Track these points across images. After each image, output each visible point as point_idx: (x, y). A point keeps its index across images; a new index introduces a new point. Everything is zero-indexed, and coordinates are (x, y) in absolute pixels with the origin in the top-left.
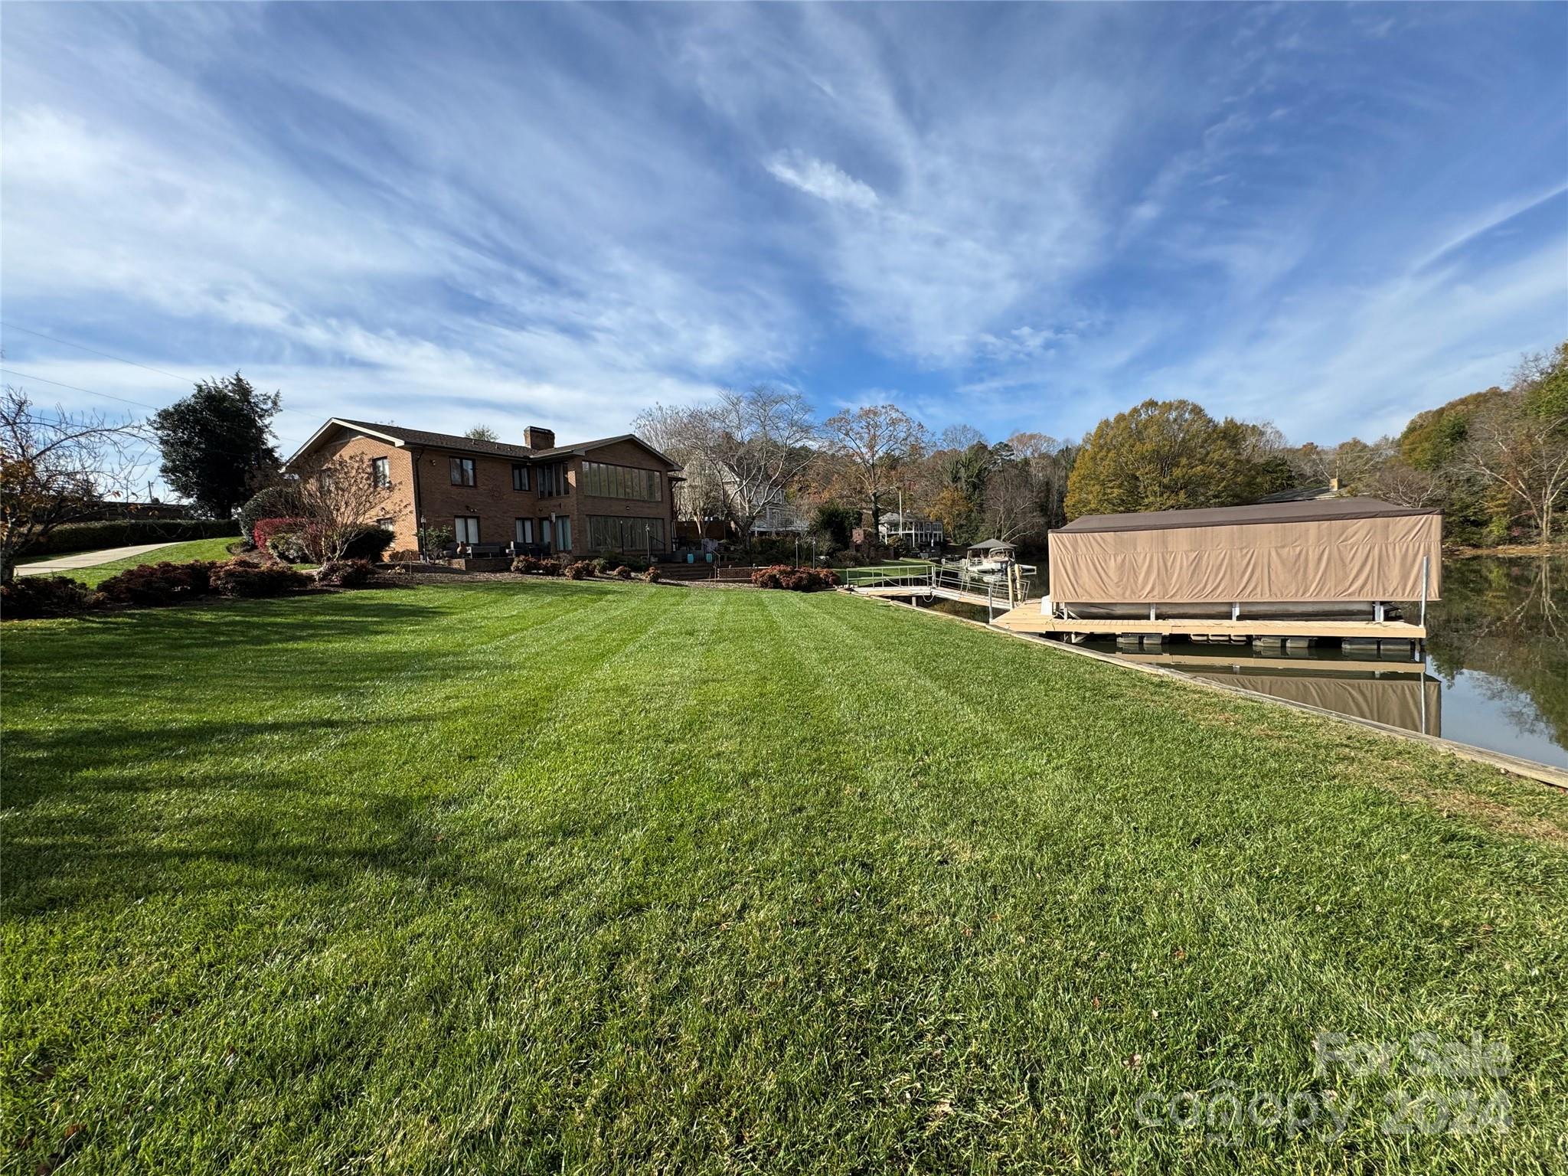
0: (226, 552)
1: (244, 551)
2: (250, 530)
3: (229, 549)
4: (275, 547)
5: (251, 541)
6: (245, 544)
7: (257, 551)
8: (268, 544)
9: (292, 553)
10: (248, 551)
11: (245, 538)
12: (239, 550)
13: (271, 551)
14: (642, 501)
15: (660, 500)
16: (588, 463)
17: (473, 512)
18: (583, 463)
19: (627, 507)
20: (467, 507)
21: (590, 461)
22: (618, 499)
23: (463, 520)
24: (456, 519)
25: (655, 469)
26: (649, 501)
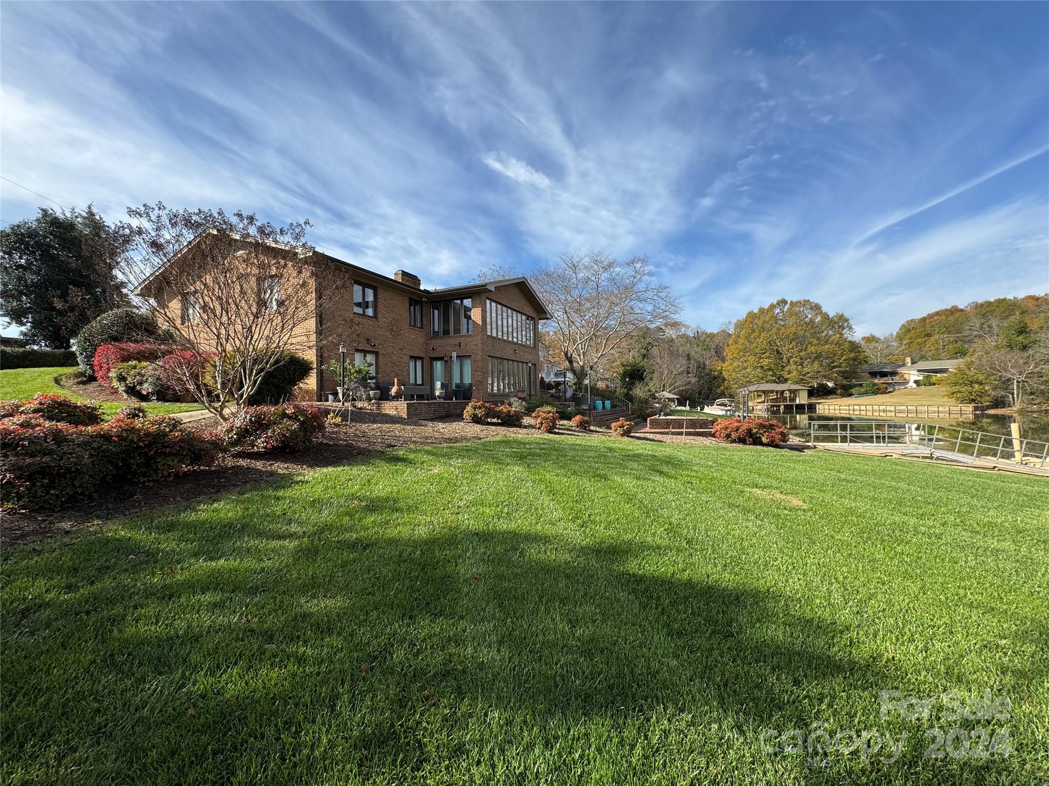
0: (53, 383)
1: (79, 383)
2: (89, 358)
3: (57, 381)
4: (122, 379)
5: (89, 372)
6: (82, 374)
7: (94, 384)
8: (113, 374)
9: (146, 388)
10: (84, 383)
11: (82, 367)
12: (72, 381)
13: (115, 384)
14: (523, 346)
15: (533, 346)
16: (490, 302)
17: (373, 346)
18: (487, 301)
19: (515, 351)
20: (368, 340)
21: (492, 300)
22: (509, 342)
23: (362, 355)
24: (356, 353)
25: (532, 315)
26: (527, 347)
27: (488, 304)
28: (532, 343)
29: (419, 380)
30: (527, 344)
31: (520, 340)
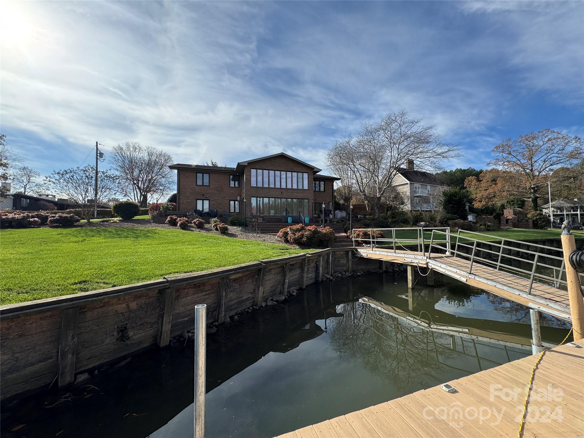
14: (292, 189)
15: (307, 189)
16: (255, 170)
17: (206, 197)
18: (252, 170)
19: (281, 193)
20: (203, 195)
21: (257, 169)
22: (275, 188)
23: (201, 201)
24: (198, 201)
25: (304, 171)
26: (297, 189)
27: (253, 171)
28: (306, 187)
29: (237, 210)
30: (299, 188)
31: (289, 186)
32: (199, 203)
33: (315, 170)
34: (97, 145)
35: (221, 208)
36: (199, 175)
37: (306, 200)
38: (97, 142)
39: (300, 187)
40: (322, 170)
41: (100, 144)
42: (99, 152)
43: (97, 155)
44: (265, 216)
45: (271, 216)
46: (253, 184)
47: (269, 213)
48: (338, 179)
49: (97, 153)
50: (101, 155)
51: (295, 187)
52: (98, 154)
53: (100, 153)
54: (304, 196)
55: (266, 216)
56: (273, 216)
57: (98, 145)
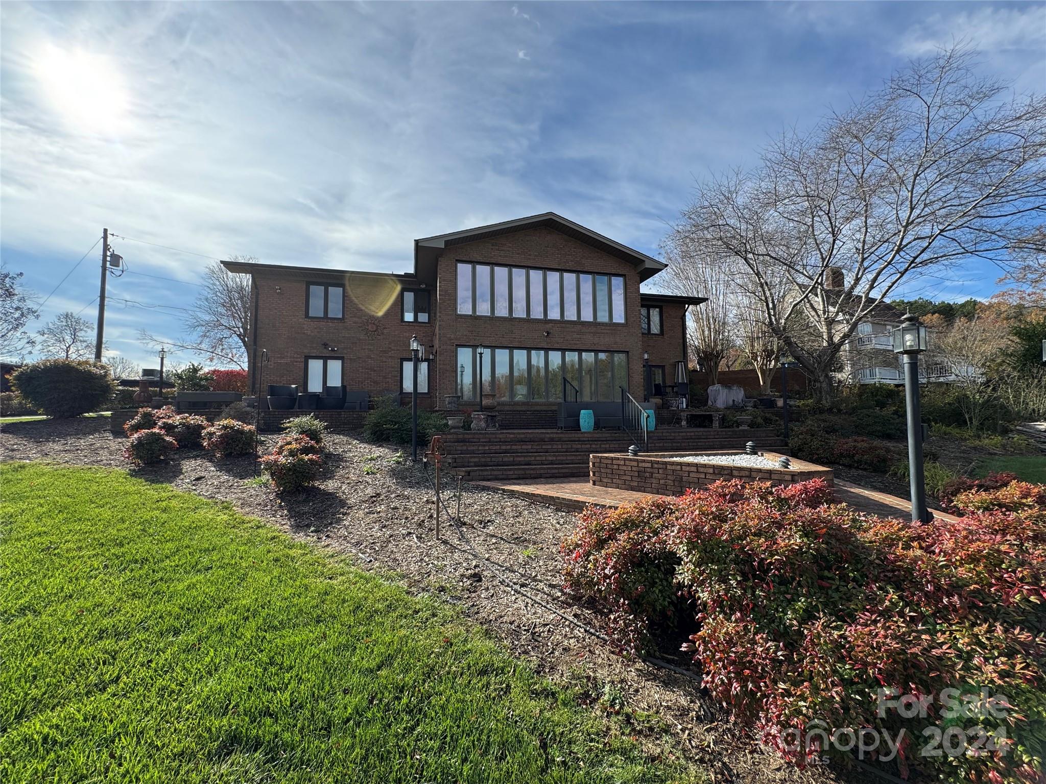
14: (579, 323)
15: (623, 321)
16: (469, 266)
17: (333, 350)
18: (460, 265)
19: (548, 333)
20: (326, 345)
21: (474, 263)
22: (528, 321)
23: (321, 362)
24: (310, 361)
25: (613, 271)
26: (595, 324)
27: (464, 270)
28: (619, 316)
29: (423, 388)
30: (599, 320)
31: (571, 315)
32: (315, 366)
33: (648, 265)
34: (105, 238)
35: (376, 383)
36: (317, 291)
37: (622, 356)
38: (105, 231)
39: (603, 317)
40: (666, 266)
41: (113, 235)
42: (109, 254)
43: (104, 261)
44: (499, 404)
45: (517, 404)
46: (464, 308)
47: (512, 393)
48: (696, 301)
49: (105, 256)
50: (116, 260)
51: (587, 316)
52: (108, 259)
53: (113, 255)
54: (616, 343)
55: (503, 404)
56: (523, 404)
57: (109, 236)
